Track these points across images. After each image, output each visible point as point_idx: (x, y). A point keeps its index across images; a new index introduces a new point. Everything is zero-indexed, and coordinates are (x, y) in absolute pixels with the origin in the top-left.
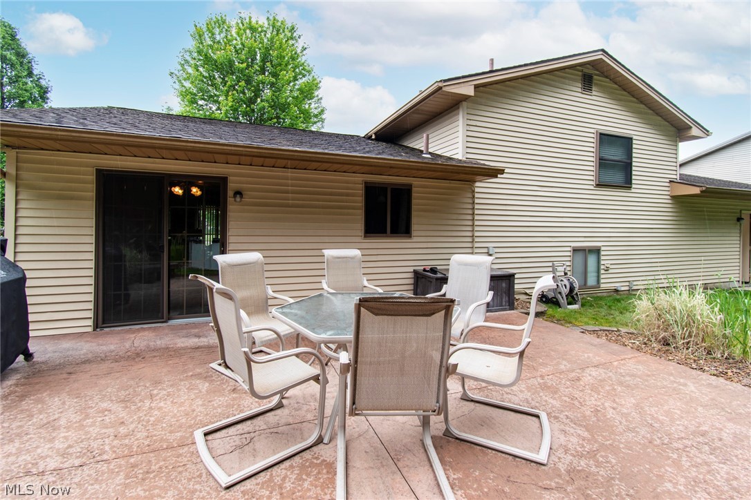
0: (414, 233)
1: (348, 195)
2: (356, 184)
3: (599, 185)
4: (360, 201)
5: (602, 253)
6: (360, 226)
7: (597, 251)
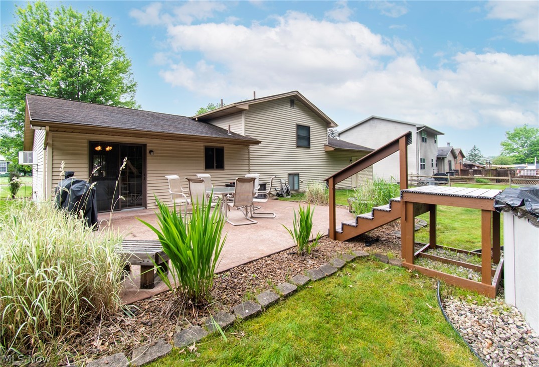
0: (225, 168)
1: (197, 152)
2: (201, 146)
3: (298, 146)
4: (203, 154)
5: (300, 175)
6: (203, 165)
7: (298, 175)
